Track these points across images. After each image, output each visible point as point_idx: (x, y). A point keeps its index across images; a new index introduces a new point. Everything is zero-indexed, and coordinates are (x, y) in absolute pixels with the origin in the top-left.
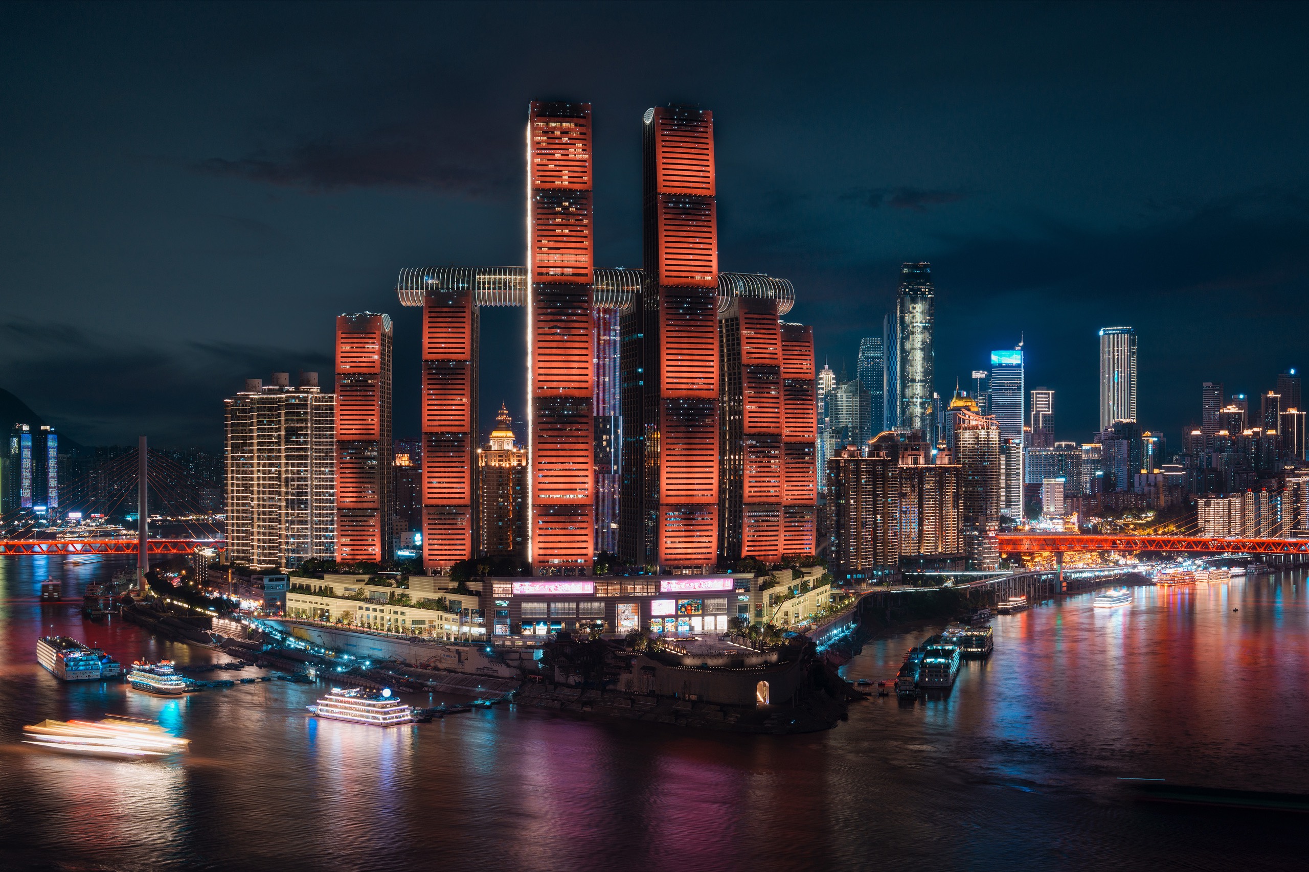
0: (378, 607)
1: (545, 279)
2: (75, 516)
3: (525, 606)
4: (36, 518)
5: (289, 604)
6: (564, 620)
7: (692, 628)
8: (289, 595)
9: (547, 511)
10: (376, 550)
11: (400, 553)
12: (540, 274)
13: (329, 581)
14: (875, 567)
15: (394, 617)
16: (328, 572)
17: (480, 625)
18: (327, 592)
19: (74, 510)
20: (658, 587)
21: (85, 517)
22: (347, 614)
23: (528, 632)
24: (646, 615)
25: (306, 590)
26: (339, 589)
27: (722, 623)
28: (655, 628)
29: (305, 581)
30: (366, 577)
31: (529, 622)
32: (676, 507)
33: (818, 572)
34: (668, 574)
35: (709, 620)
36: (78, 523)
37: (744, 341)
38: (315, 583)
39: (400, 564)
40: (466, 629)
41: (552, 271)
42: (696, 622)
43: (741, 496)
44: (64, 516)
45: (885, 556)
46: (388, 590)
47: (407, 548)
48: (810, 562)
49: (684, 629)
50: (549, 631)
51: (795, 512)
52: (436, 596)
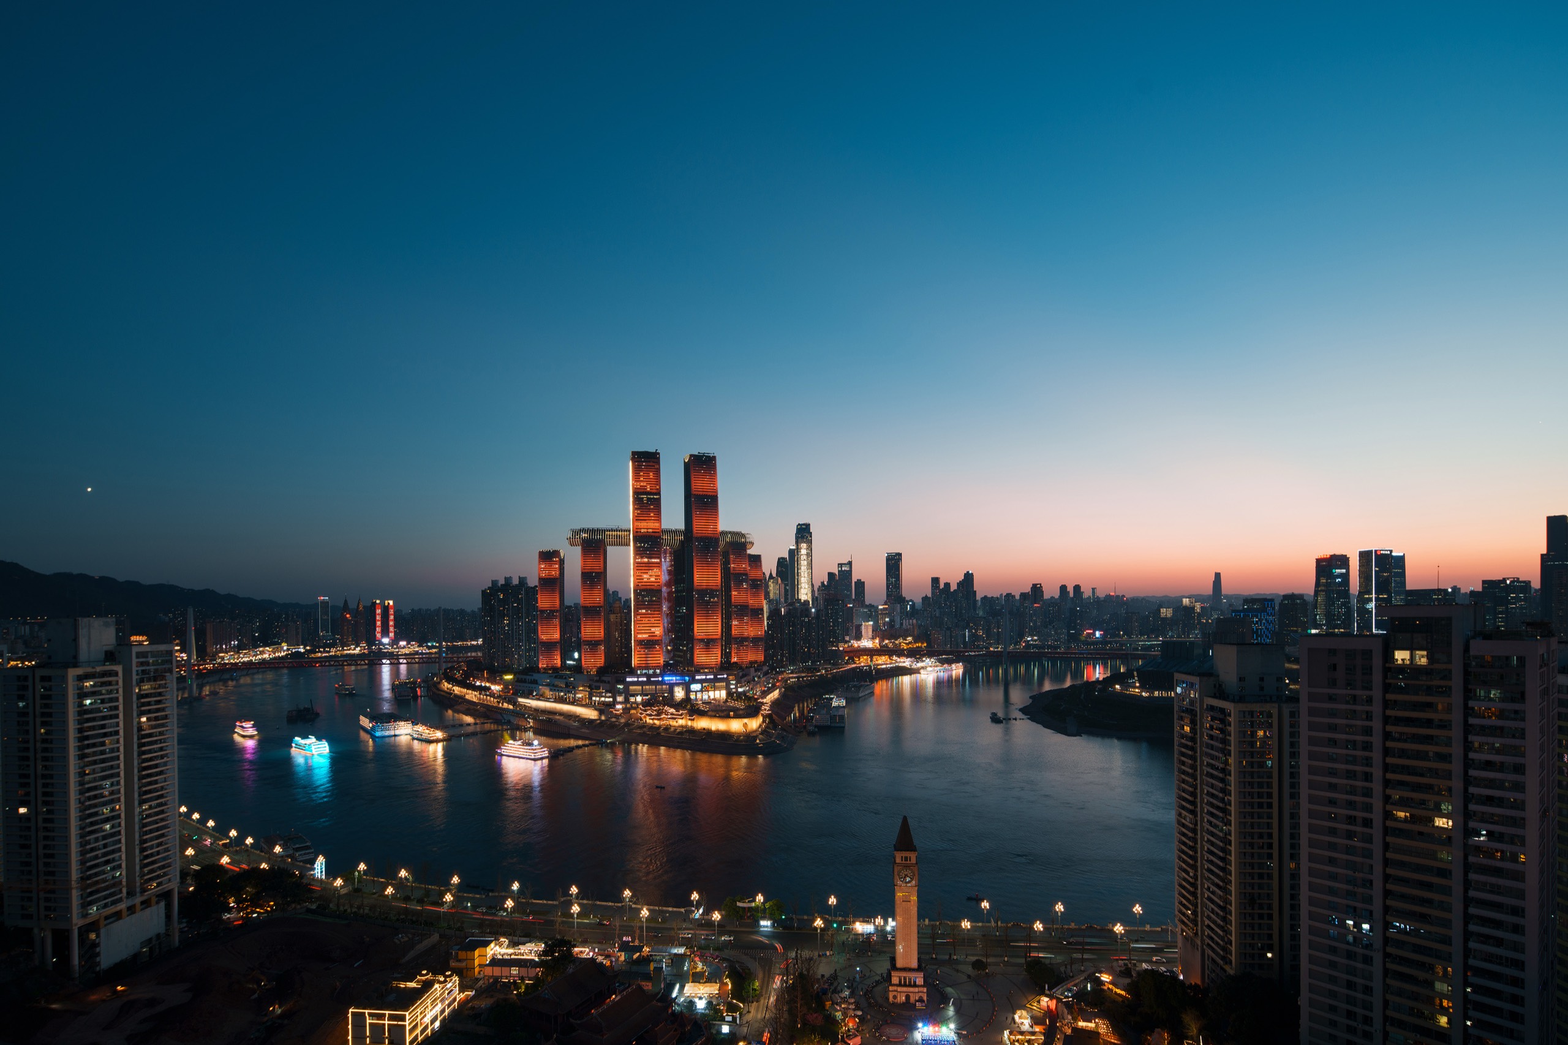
1: (639, 534)
2: (403, 643)
3: (631, 687)
4: (384, 645)
6: (649, 694)
7: (709, 697)
8: (517, 684)
9: (640, 642)
10: (558, 662)
11: (568, 662)
12: (637, 532)
13: (537, 677)
16: (536, 673)
17: (609, 697)
18: (535, 682)
19: (402, 640)
20: (694, 677)
21: (408, 643)
23: (632, 699)
24: (688, 691)
25: (524, 681)
26: (541, 680)
27: (723, 694)
28: (693, 696)
29: (524, 677)
30: (555, 675)
31: (633, 695)
32: (702, 640)
34: (698, 672)
35: (717, 693)
36: (404, 647)
37: (731, 562)
38: (528, 678)
39: (570, 668)
40: (603, 699)
41: (642, 531)
42: (711, 694)
43: (731, 634)
44: (397, 644)
47: (571, 660)
49: (705, 697)
50: (642, 699)
51: (756, 640)
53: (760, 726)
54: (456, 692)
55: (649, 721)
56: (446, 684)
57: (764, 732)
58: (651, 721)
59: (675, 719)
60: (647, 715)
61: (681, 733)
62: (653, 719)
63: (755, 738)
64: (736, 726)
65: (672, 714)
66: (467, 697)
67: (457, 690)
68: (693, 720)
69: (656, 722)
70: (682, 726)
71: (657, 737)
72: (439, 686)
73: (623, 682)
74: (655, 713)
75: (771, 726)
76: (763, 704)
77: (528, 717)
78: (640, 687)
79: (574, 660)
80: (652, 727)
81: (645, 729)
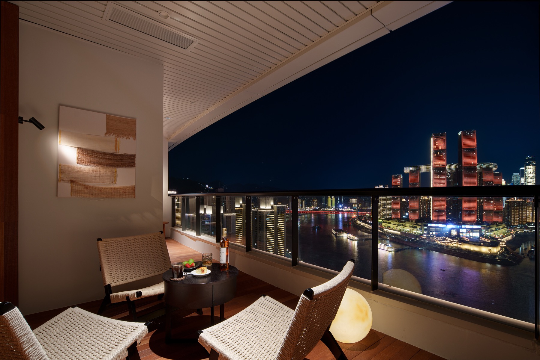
0: (400, 226)
2: (346, 207)
3: (430, 228)
4: (340, 208)
5: (383, 225)
6: (439, 232)
7: (470, 236)
8: (383, 223)
9: (434, 210)
10: (399, 216)
11: (403, 217)
12: (434, 166)
13: (390, 221)
14: (519, 225)
15: (403, 228)
16: (390, 220)
17: (421, 231)
18: (390, 223)
20: (461, 227)
21: (347, 207)
22: (394, 227)
23: (431, 233)
24: (458, 232)
25: (386, 222)
26: (392, 223)
27: (478, 235)
28: (461, 234)
29: (386, 221)
30: (398, 221)
31: (431, 232)
32: (466, 211)
33: (504, 225)
34: (464, 224)
35: (475, 234)
36: (346, 209)
37: (484, 176)
38: (388, 221)
39: (404, 219)
40: (418, 232)
41: (437, 165)
42: (471, 234)
43: (483, 209)
44: (344, 207)
45: (522, 222)
46: (402, 224)
47: (405, 216)
48: (501, 223)
49: (468, 236)
50: (436, 234)
51: (496, 213)
52: (411, 225)
53: (499, 251)
54: (362, 224)
55: (438, 242)
56: (359, 221)
57: (501, 254)
58: (440, 243)
59: (452, 243)
60: (438, 240)
61: (454, 249)
62: (440, 242)
63: (495, 256)
64: (484, 250)
65: (450, 241)
66: (366, 226)
67: (363, 224)
68: (461, 244)
69: (442, 243)
70: (455, 247)
71: (441, 249)
72: (356, 222)
73: (427, 226)
74: (442, 240)
75: (505, 252)
76: (501, 241)
77: (387, 236)
78: (435, 229)
79: (406, 216)
80: (440, 245)
81: (437, 246)
